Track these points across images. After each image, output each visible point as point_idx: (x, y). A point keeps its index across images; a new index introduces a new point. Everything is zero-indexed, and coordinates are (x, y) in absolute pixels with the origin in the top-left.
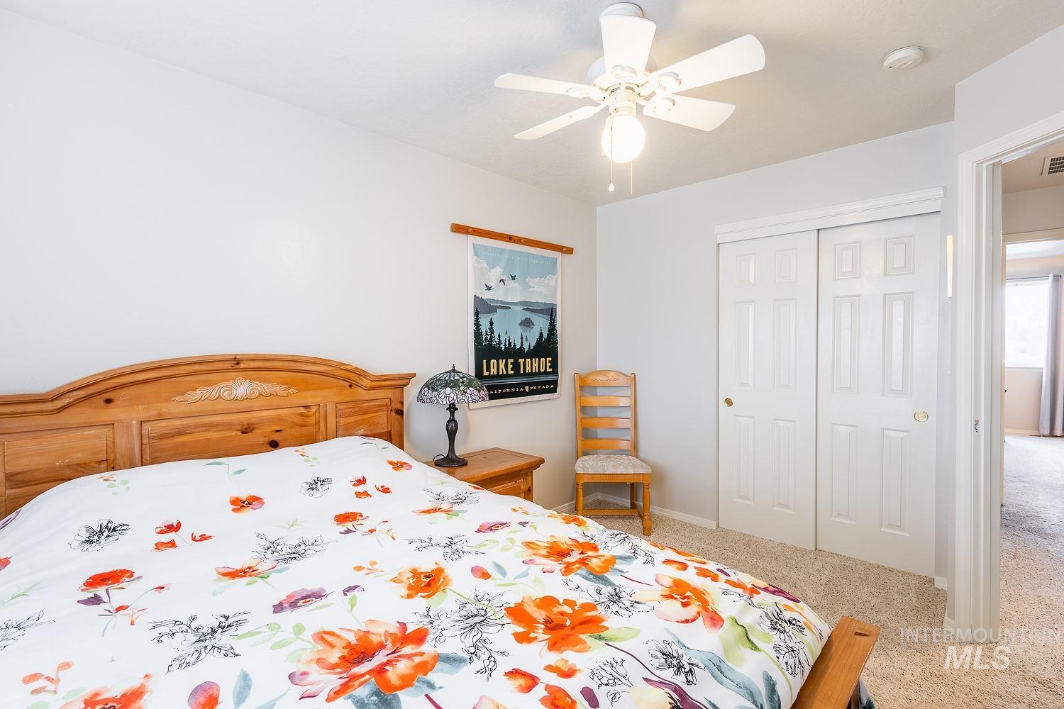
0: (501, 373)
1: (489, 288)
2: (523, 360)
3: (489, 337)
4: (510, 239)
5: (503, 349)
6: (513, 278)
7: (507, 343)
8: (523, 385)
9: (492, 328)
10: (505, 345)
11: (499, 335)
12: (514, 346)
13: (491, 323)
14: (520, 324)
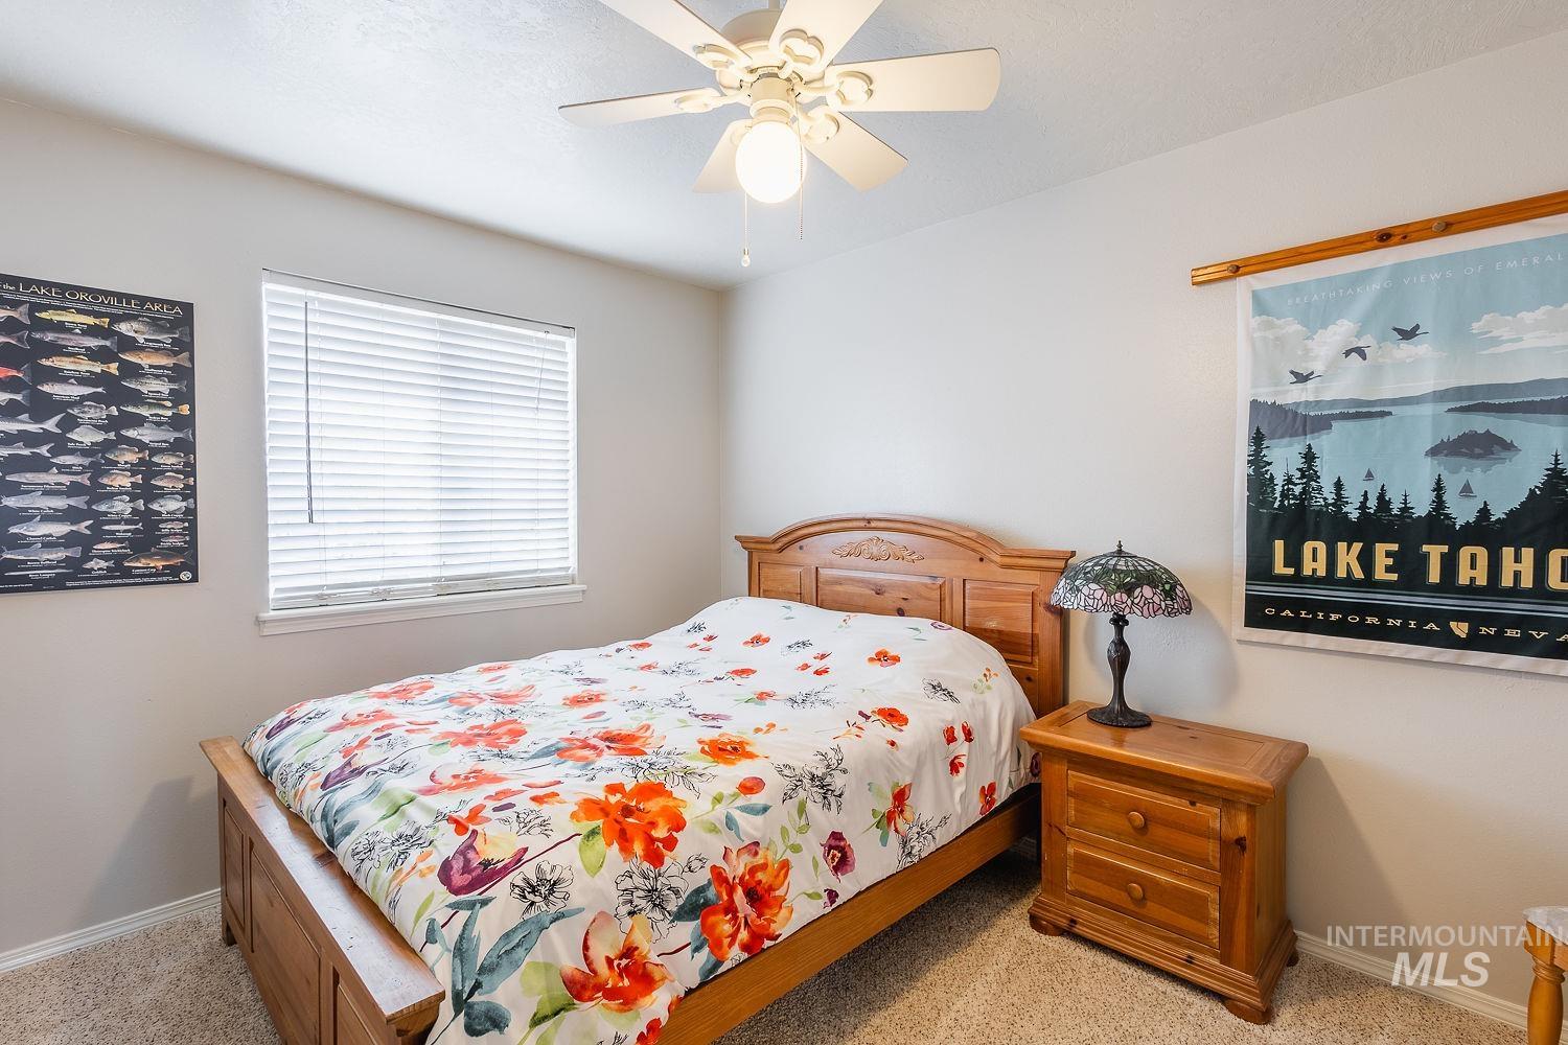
0: (1341, 573)
1: (1301, 378)
2: (1445, 549)
3: (1298, 490)
4: (1384, 238)
5: (1354, 515)
6: (1408, 335)
7: (1372, 504)
8: (1444, 617)
9: (1310, 467)
10: (1363, 506)
11: (1339, 485)
12: (1405, 509)
13: (1309, 457)
14: (1434, 452)
